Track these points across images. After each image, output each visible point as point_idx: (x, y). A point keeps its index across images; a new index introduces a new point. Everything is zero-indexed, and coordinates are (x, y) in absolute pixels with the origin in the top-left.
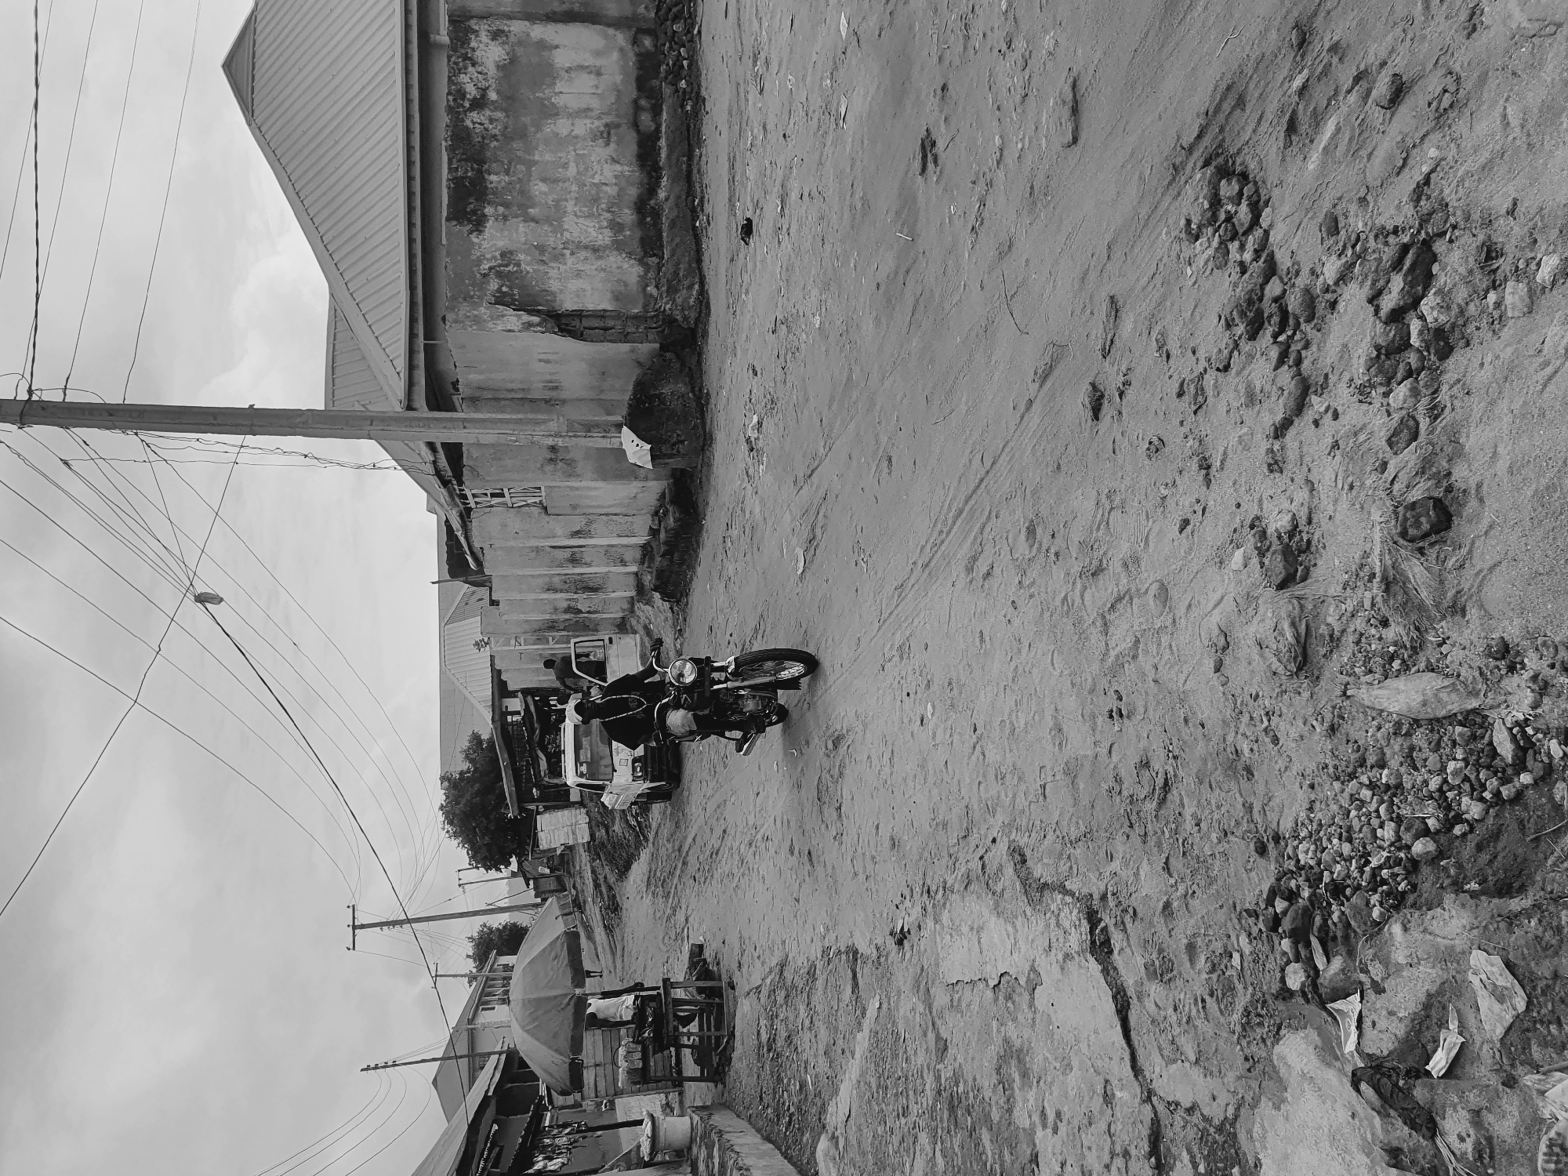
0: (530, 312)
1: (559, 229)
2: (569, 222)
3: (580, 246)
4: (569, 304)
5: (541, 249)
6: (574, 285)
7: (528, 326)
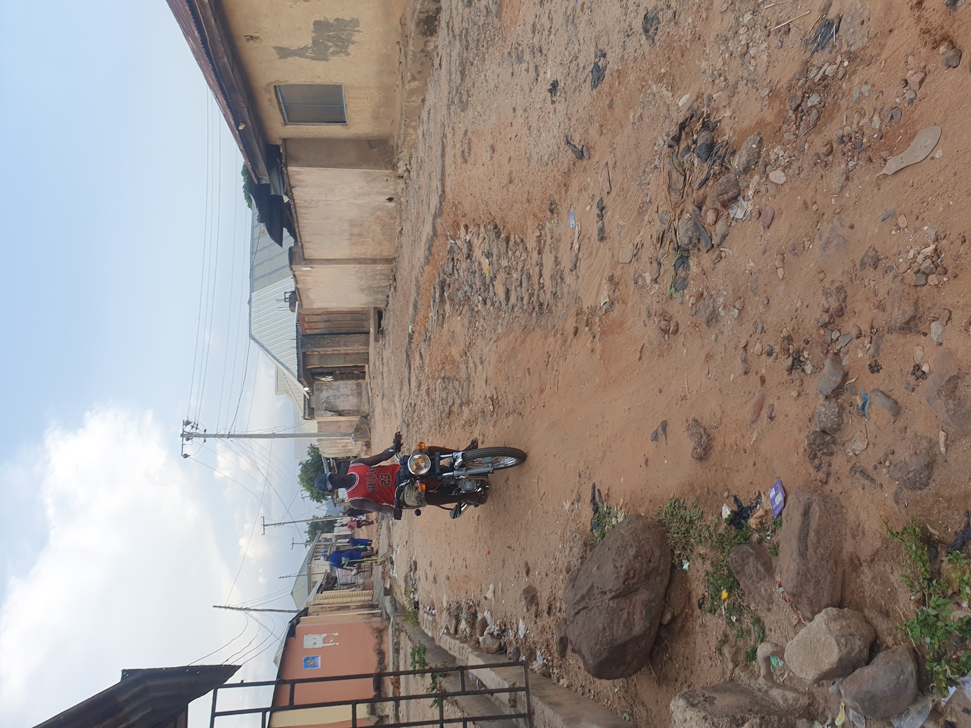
0: (333, 411)
1: (339, 391)
2: (341, 389)
3: (343, 395)
4: (341, 408)
5: (335, 396)
6: (342, 404)
7: (332, 415)
